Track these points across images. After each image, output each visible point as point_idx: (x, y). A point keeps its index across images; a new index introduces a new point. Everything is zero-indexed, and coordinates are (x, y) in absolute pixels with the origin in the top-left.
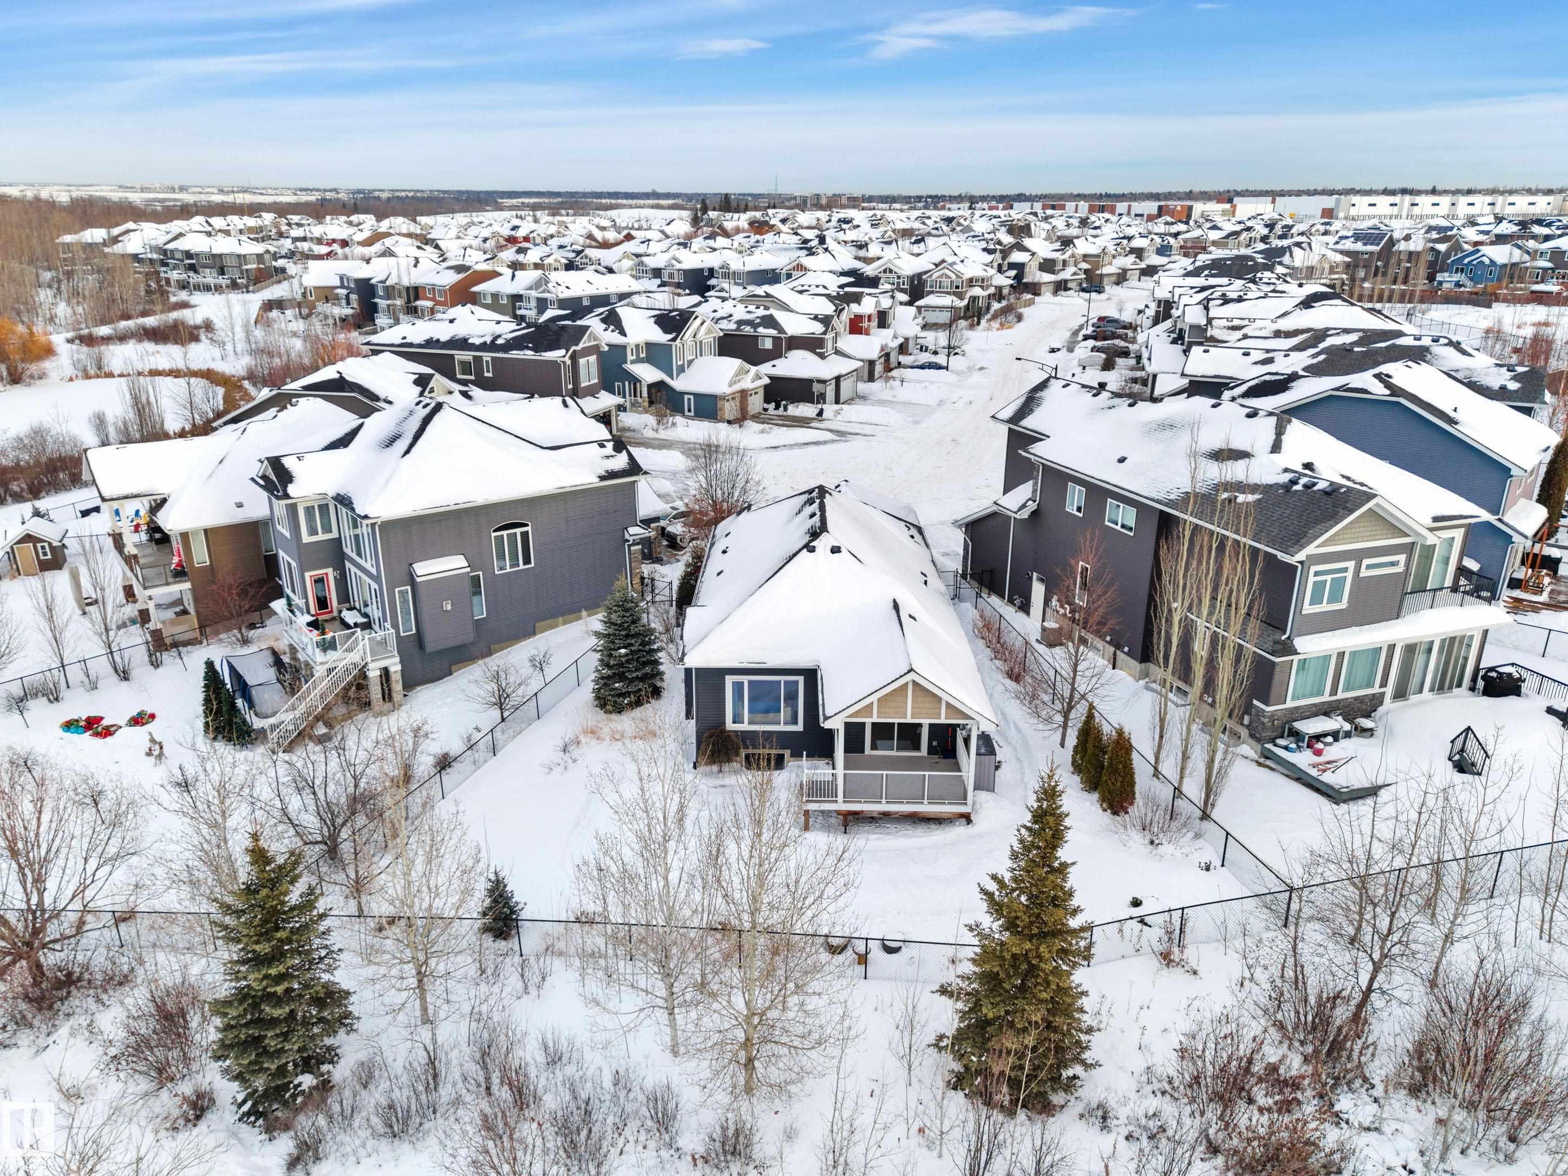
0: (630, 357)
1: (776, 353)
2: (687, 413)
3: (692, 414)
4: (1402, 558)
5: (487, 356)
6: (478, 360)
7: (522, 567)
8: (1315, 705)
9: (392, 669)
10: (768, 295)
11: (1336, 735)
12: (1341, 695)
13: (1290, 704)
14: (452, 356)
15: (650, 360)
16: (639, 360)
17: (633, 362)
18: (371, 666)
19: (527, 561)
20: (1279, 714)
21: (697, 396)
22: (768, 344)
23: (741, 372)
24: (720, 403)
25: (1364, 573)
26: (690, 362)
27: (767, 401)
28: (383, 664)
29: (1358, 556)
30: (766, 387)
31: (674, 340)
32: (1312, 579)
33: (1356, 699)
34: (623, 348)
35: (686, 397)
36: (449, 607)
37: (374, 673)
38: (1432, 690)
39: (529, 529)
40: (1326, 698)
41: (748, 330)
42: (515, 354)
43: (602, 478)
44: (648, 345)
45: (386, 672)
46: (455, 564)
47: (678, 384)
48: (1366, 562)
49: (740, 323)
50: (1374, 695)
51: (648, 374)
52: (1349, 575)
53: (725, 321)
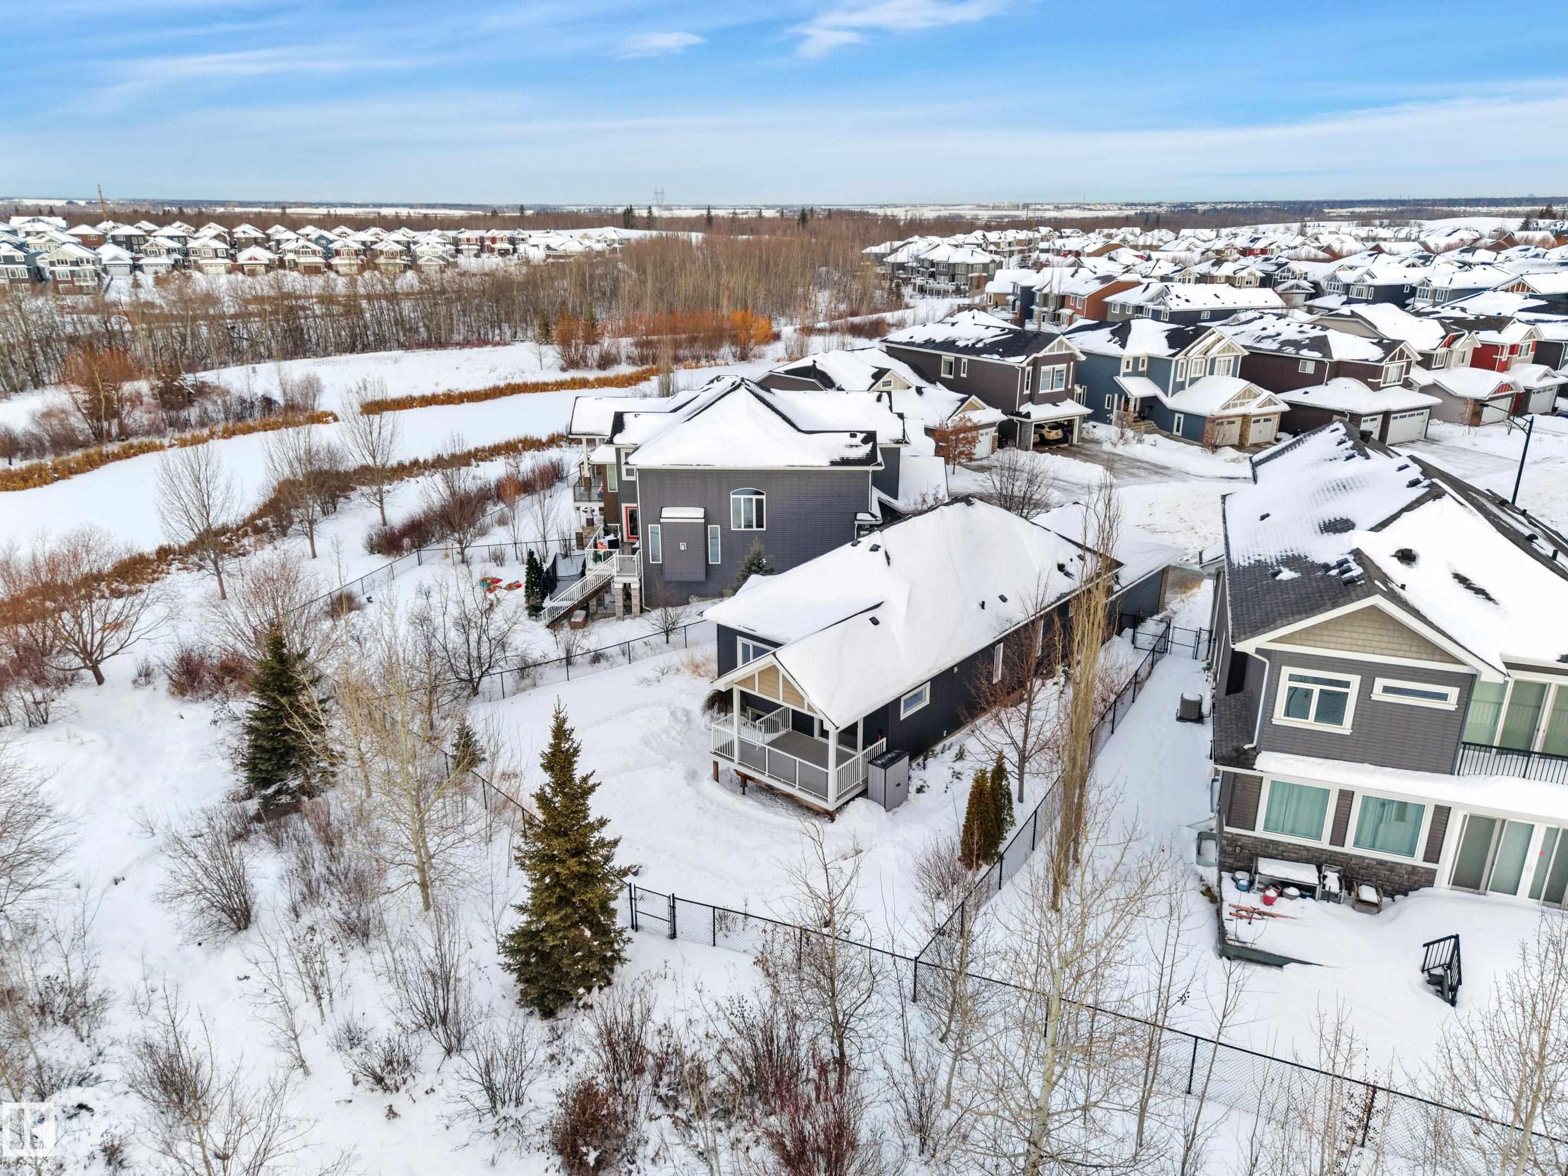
0: (1123, 369)
1: (1317, 379)
2: (1175, 432)
3: (1180, 434)
4: (1453, 693)
5: (965, 358)
6: (958, 360)
7: (755, 529)
8: (1306, 848)
9: (633, 586)
10: (1353, 314)
11: (1307, 891)
12: (1349, 848)
13: (1259, 832)
14: (940, 356)
15: (1149, 374)
16: (1135, 373)
17: (1125, 375)
18: (616, 579)
19: (760, 525)
20: (1244, 840)
21: (1187, 415)
22: (1310, 369)
23: (1245, 395)
24: (1208, 426)
25: (1378, 695)
26: (1193, 381)
27: (1281, 429)
28: (627, 580)
29: (1369, 672)
30: (1284, 415)
31: (1174, 355)
32: (1284, 685)
33: (1381, 863)
34: (1118, 360)
35: (1177, 415)
36: (683, 547)
37: (618, 586)
38: (1534, 895)
39: (764, 497)
40: (1324, 843)
41: (1290, 351)
42: (985, 358)
43: (833, 463)
44: (1152, 359)
45: (627, 588)
46: (695, 514)
47: (1170, 402)
48: (1380, 683)
49: (1285, 343)
50: (1414, 867)
51: (1138, 388)
52: (1353, 694)
53: (1270, 340)
